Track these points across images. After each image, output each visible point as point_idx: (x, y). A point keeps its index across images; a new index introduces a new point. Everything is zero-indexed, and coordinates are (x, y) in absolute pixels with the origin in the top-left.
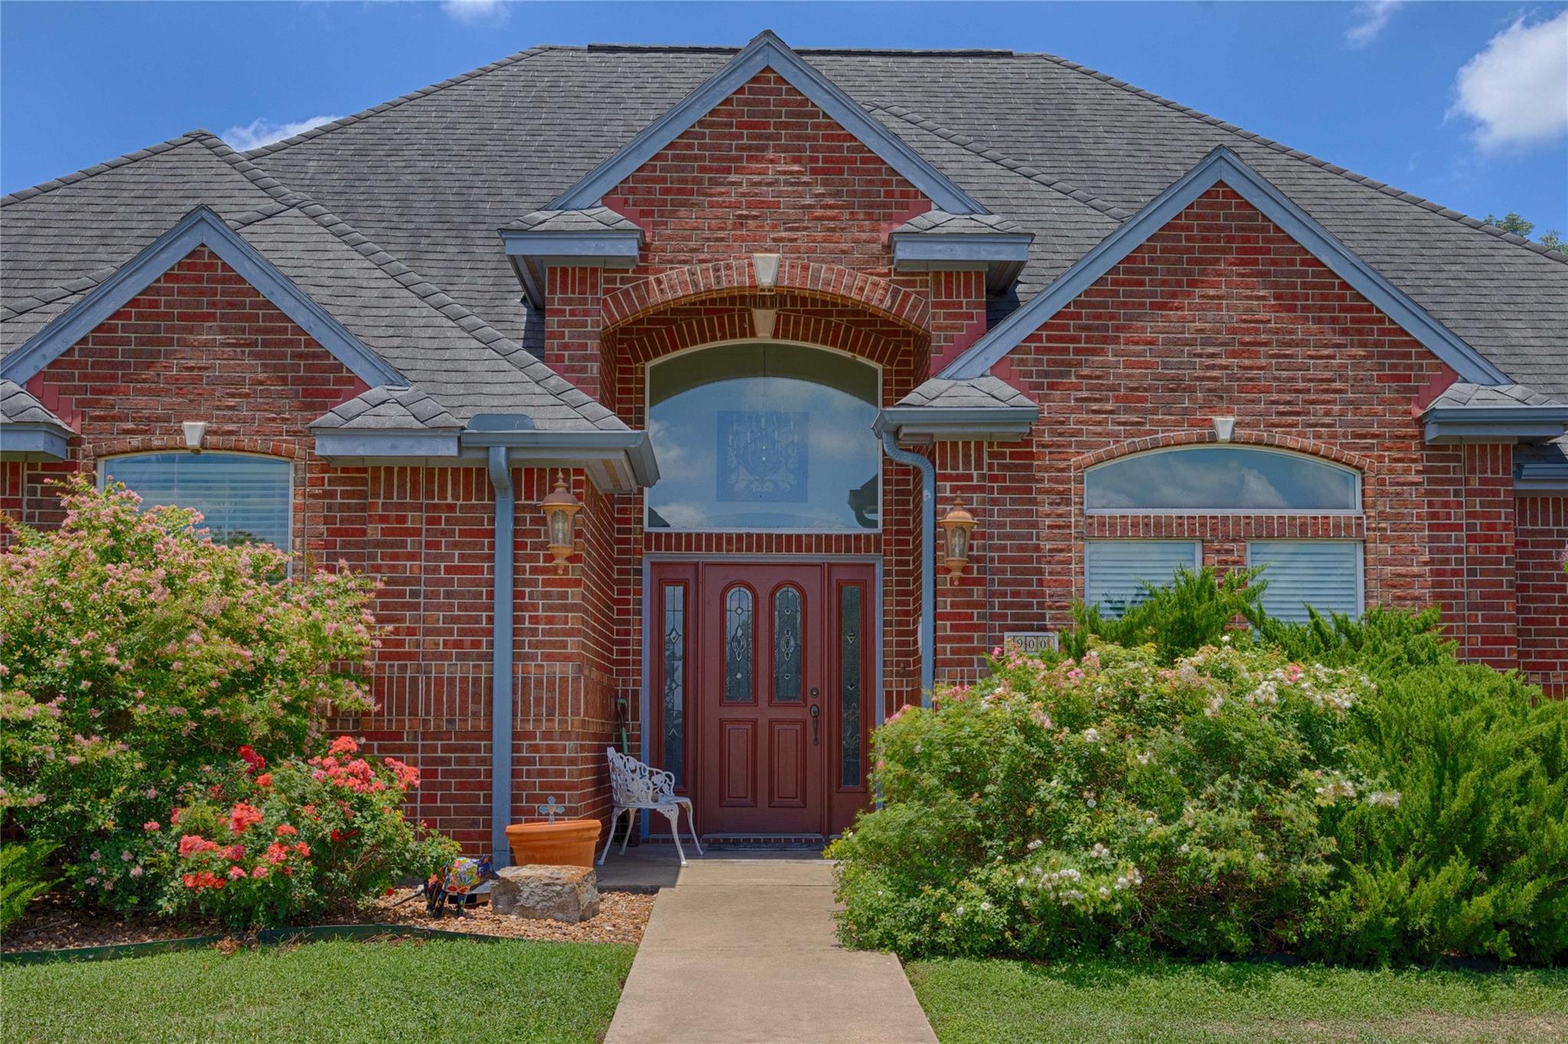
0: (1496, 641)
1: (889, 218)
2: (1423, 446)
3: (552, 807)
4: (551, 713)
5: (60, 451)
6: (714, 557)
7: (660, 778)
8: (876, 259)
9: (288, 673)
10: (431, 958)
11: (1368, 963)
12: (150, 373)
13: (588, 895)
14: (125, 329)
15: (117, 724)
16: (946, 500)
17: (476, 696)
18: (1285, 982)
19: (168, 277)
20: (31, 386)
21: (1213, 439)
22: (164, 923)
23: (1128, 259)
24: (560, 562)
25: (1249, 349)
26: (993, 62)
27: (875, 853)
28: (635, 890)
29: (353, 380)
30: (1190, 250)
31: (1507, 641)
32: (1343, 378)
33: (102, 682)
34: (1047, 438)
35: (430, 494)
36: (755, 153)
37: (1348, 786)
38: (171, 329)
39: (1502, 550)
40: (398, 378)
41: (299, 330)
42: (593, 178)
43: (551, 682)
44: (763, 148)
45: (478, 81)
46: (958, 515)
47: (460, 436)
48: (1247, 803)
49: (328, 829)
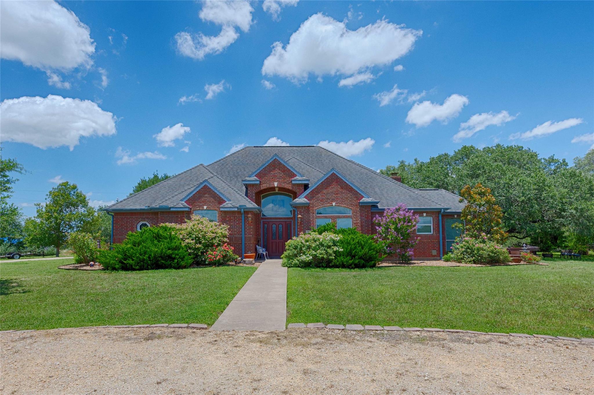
0: (369, 231)
1: (291, 177)
2: (359, 206)
3: (249, 252)
4: (249, 241)
5: (189, 210)
6: (271, 220)
7: (264, 249)
8: (290, 183)
9: (218, 237)
10: (236, 268)
11: (338, 267)
12: (200, 200)
13: (254, 262)
14: (197, 195)
15: (200, 243)
16: (299, 214)
17: (240, 239)
18: (328, 269)
19: (202, 188)
20: (185, 202)
21: (332, 205)
22: (207, 265)
23: (321, 183)
24: (250, 223)
25: (337, 194)
26: (312, 148)
27: (286, 257)
28: (260, 262)
29: (224, 201)
30: (329, 181)
31: (370, 231)
32: (349, 197)
33: (199, 238)
34: (311, 206)
35: (234, 215)
36: (274, 169)
37: (337, 249)
38: (202, 195)
39: (369, 219)
40: (230, 200)
41: (218, 195)
42: (254, 173)
43: (249, 237)
44: (275, 169)
45: (238, 153)
46: (300, 216)
47: (237, 208)
48: (324, 250)
49: (224, 254)
